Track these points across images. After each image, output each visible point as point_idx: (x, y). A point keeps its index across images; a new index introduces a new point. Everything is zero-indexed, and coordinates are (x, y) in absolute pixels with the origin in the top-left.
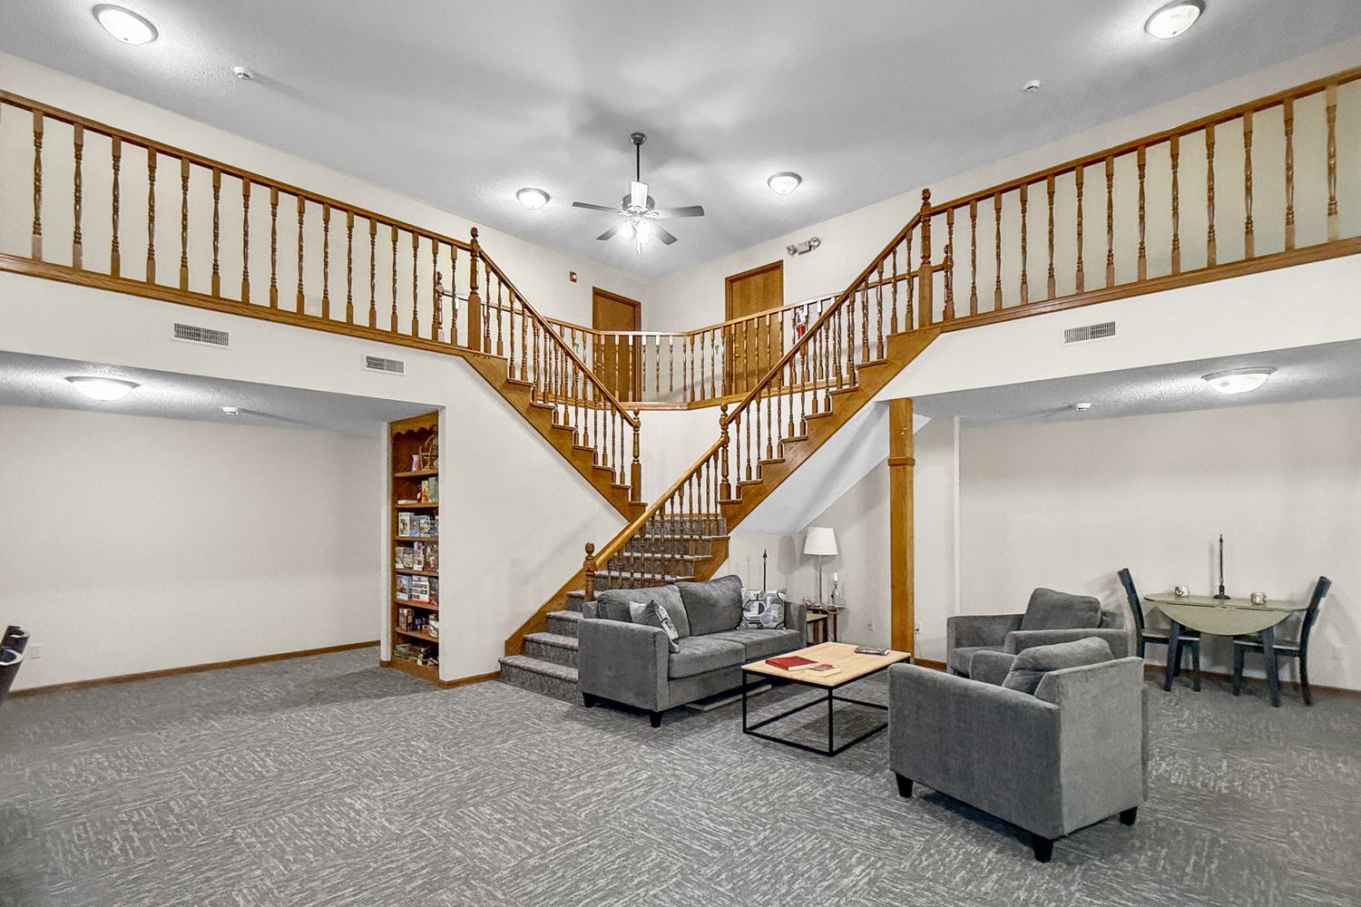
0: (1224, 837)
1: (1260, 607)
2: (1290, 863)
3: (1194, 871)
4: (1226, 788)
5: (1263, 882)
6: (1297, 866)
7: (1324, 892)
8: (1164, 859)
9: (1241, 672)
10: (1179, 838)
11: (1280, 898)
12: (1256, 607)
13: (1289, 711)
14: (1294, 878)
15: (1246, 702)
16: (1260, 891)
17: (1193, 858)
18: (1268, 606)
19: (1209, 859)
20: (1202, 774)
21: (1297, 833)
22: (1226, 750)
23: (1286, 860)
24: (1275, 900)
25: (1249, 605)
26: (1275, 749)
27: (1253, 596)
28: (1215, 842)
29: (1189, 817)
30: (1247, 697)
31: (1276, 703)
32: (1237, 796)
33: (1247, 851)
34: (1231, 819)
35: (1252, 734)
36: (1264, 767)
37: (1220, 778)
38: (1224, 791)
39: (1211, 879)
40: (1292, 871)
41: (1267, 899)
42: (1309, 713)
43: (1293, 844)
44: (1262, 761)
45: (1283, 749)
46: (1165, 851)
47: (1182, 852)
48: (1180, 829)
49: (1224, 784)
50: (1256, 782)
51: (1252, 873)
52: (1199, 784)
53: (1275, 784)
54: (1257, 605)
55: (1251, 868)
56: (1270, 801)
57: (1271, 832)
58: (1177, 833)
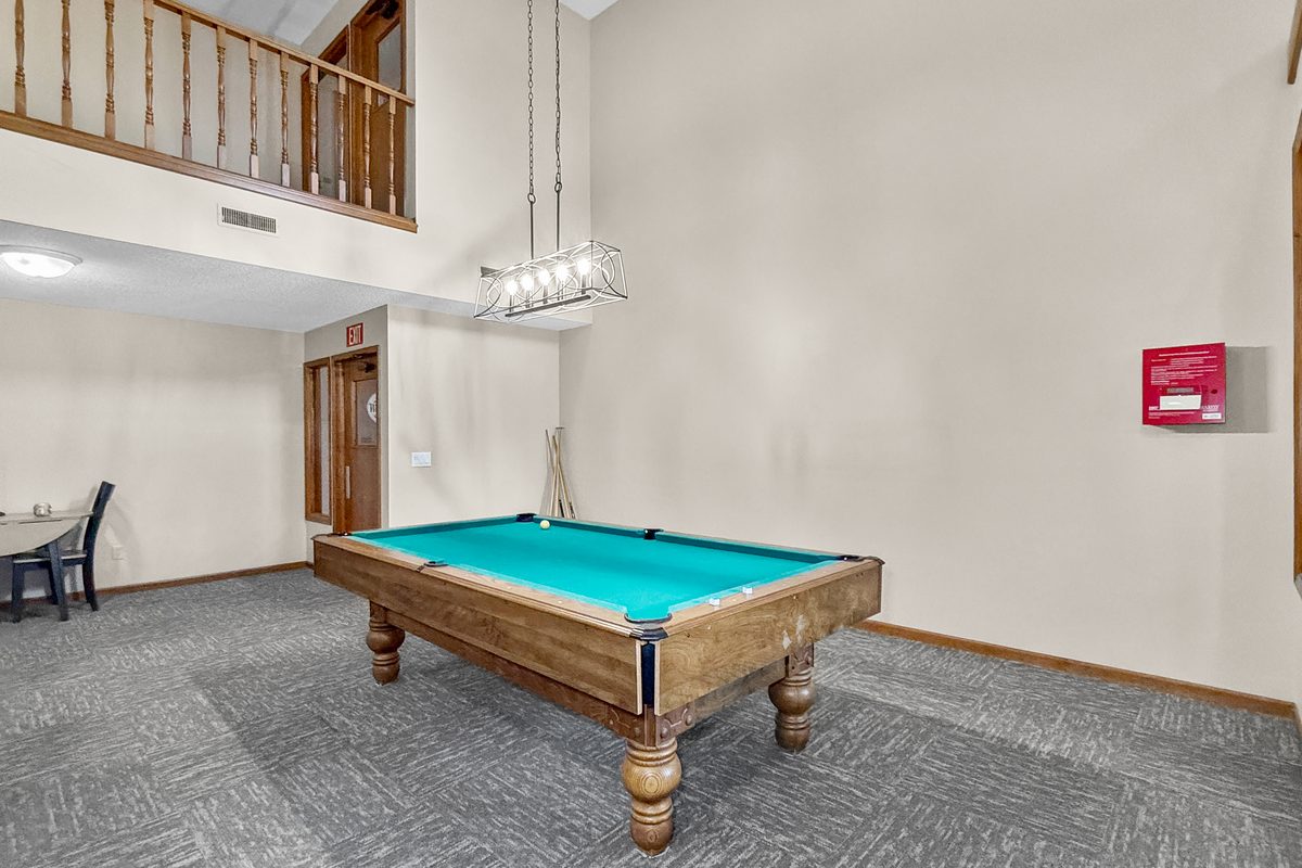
0: (75, 770)
1: (43, 519)
2: (150, 758)
3: (58, 826)
4: (51, 719)
5: (135, 790)
6: (158, 758)
7: (190, 766)
8: (15, 836)
9: (21, 595)
10: (22, 801)
11: (158, 796)
12: (39, 519)
13: (80, 620)
14: (160, 769)
15: (32, 626)
16: (138, 801)
17: (51, 812)
18: (52, 516)
19: (70, 800)
20: (16, 716)
21: (143, 727)
22: (33, 679)
23: (145, 757)
24: (156, 799)
25: (32, 518)
26: (83, 658)
27: (35, 508)
28: (67, 780)
29: (24, 770)
30: (29, 620)
31: (65, 618)
32: (69, 721)
33: (104, 770)
34: (72, 747)
35: (53, 654)
36: (81, 681)
37: (41, 711)
38: (51, 723)
39: (82, 822)
40: (156, 764)
41: (147, 804)
42: (98, 617)
43: (145, 739)
44: (77, 676)
45: (89, 657)
46: (11, 826)
47: (34, 814)
48: (19, 790)
49: (48, 716)
50: (80, 699)
51: (120, 788)
52: (18, 730)
53: (100, 692)
54: (38, 516)
55: (117, 785)
56: (104, 711)
57: (119, 739)
58: (16, 796)
